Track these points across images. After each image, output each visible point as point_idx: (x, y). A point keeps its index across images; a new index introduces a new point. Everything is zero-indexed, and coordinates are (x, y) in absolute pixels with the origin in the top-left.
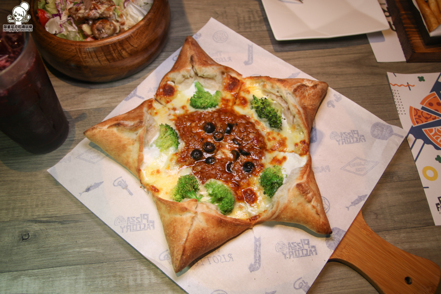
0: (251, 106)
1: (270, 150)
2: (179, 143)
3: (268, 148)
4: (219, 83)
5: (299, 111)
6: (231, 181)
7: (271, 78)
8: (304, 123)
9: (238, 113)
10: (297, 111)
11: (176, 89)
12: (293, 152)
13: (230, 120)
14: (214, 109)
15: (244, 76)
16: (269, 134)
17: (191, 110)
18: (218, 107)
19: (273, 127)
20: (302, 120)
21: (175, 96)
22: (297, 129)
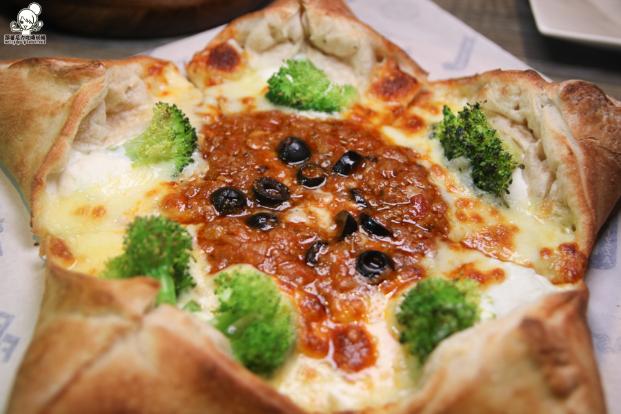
0: (431, 132)
1: (459, 245)
2: (192, 161)
3: (451, 236)
4: (362, 74)
5: (571, 153)
6: (301, 289)
7: (504, 72)
8: (581, 194)
9: (389, 140)
10: (565, 152)
11: (243, 60)
12: (530, 266)
13: (361, 146)
14: (323, 116)
15: (432, 78)
16: (465, 203)
17: (264, 106)
18: (337, 116)
19: (481, 187)
20: (579, 182)
21: (235, 75)
22: (557, 215)
